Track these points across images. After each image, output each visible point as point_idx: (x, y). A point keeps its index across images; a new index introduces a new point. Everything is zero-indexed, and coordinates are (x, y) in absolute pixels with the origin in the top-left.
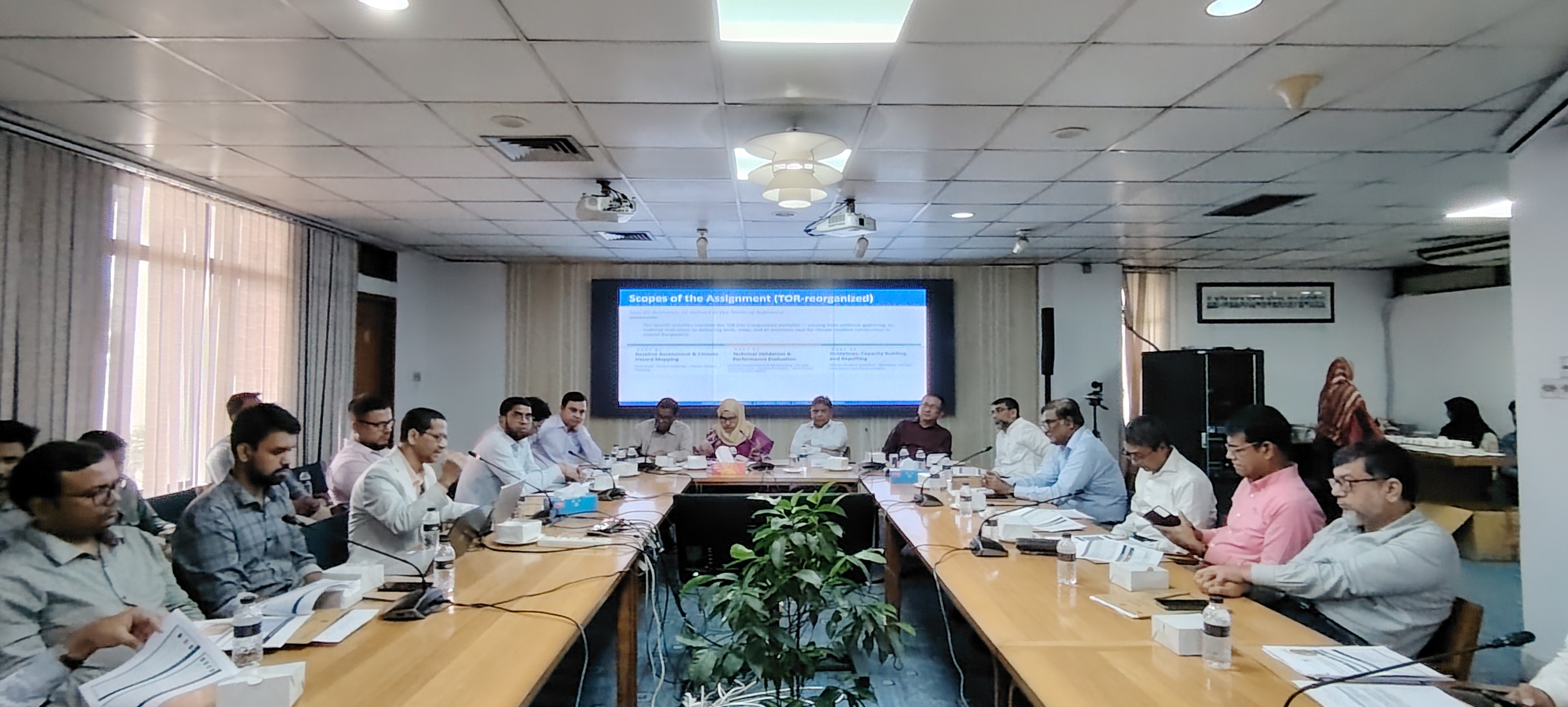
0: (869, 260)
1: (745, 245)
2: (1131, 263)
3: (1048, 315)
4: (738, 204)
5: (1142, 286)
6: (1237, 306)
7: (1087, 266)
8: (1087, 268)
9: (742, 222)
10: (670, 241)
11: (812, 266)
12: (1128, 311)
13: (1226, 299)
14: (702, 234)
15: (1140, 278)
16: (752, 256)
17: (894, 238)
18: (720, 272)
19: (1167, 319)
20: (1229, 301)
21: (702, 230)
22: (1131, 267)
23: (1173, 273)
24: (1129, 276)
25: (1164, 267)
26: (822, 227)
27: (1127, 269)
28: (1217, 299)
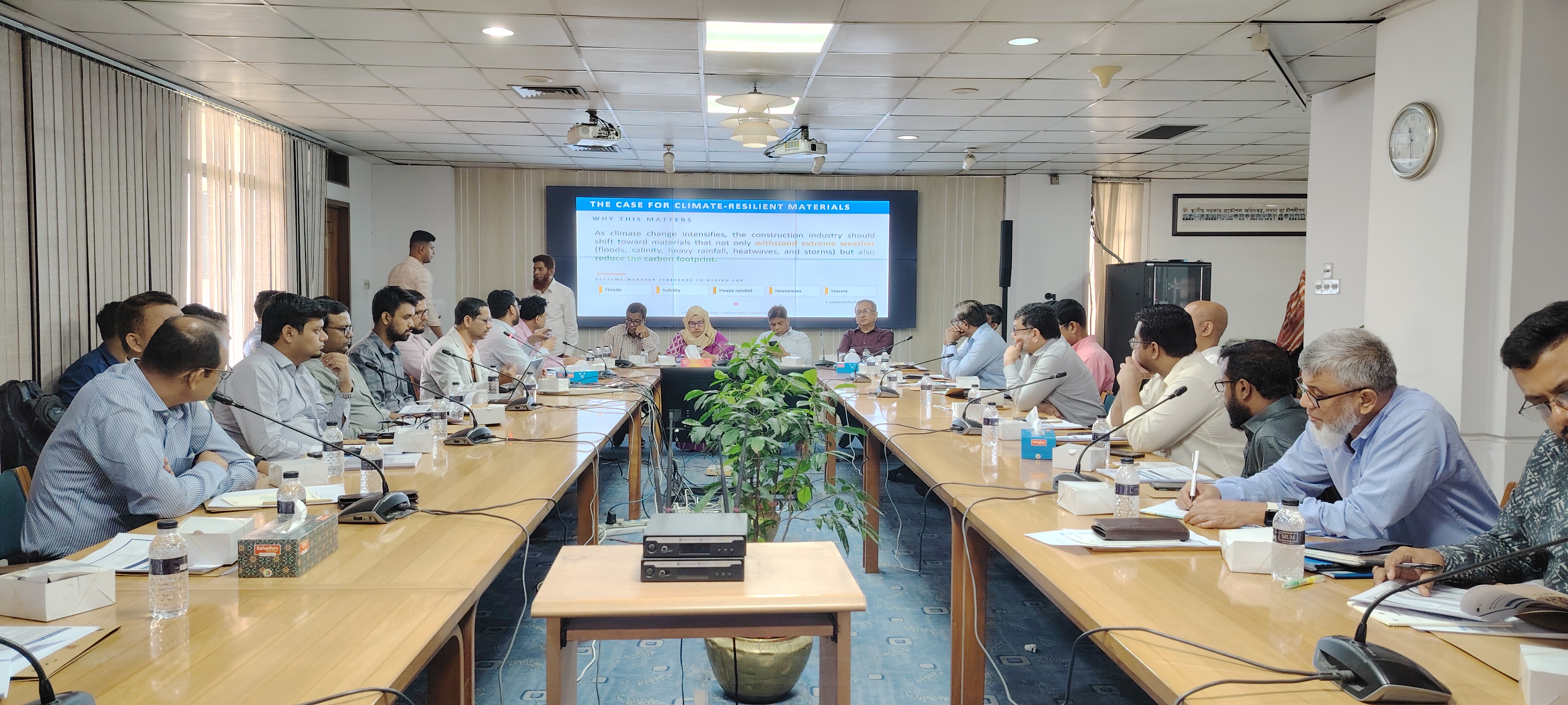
0: (833, 171)
1: (708, 157)
2: (1104, 174)
3: (1007, 227)
4: (706, 127)
5: (1114, 198)
6: (1214, 218)
7: (1054, 176)
8: (1054, 178)
9: (707, 140)
10: (636, 154)
11: (775, 176)
12: (1096, 224)
13: (1203, 210)
14: (669, 150)
15: (1112, 189)
16: (713, 166)
17: (851, 154)
18: (680, 182)
19: (1138, 232)
20: (1206, 213)
21: (668, 146)
22: (1102, 178)
23: (1146, 184)
24: (1101, 186)
25: (1138, 178)
26: (780, 151)
27: (1096, 180)
28: (1192, 210)
